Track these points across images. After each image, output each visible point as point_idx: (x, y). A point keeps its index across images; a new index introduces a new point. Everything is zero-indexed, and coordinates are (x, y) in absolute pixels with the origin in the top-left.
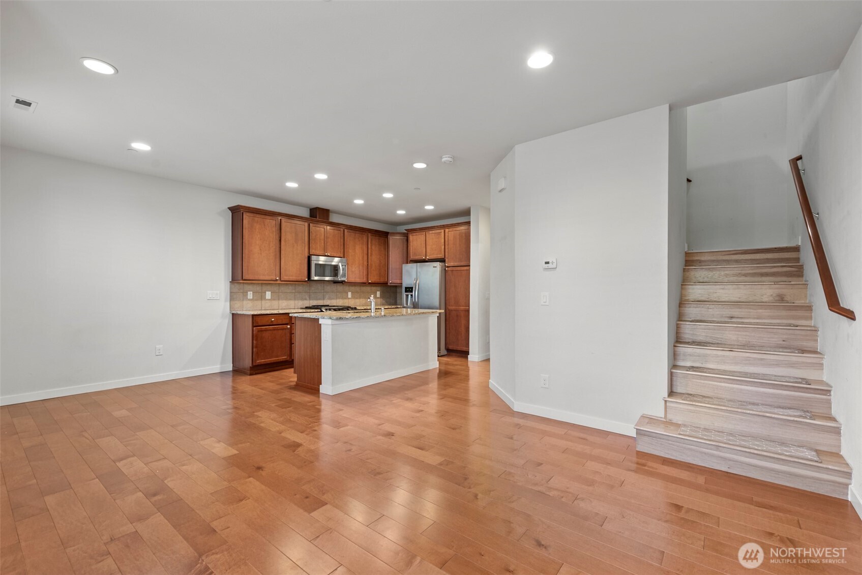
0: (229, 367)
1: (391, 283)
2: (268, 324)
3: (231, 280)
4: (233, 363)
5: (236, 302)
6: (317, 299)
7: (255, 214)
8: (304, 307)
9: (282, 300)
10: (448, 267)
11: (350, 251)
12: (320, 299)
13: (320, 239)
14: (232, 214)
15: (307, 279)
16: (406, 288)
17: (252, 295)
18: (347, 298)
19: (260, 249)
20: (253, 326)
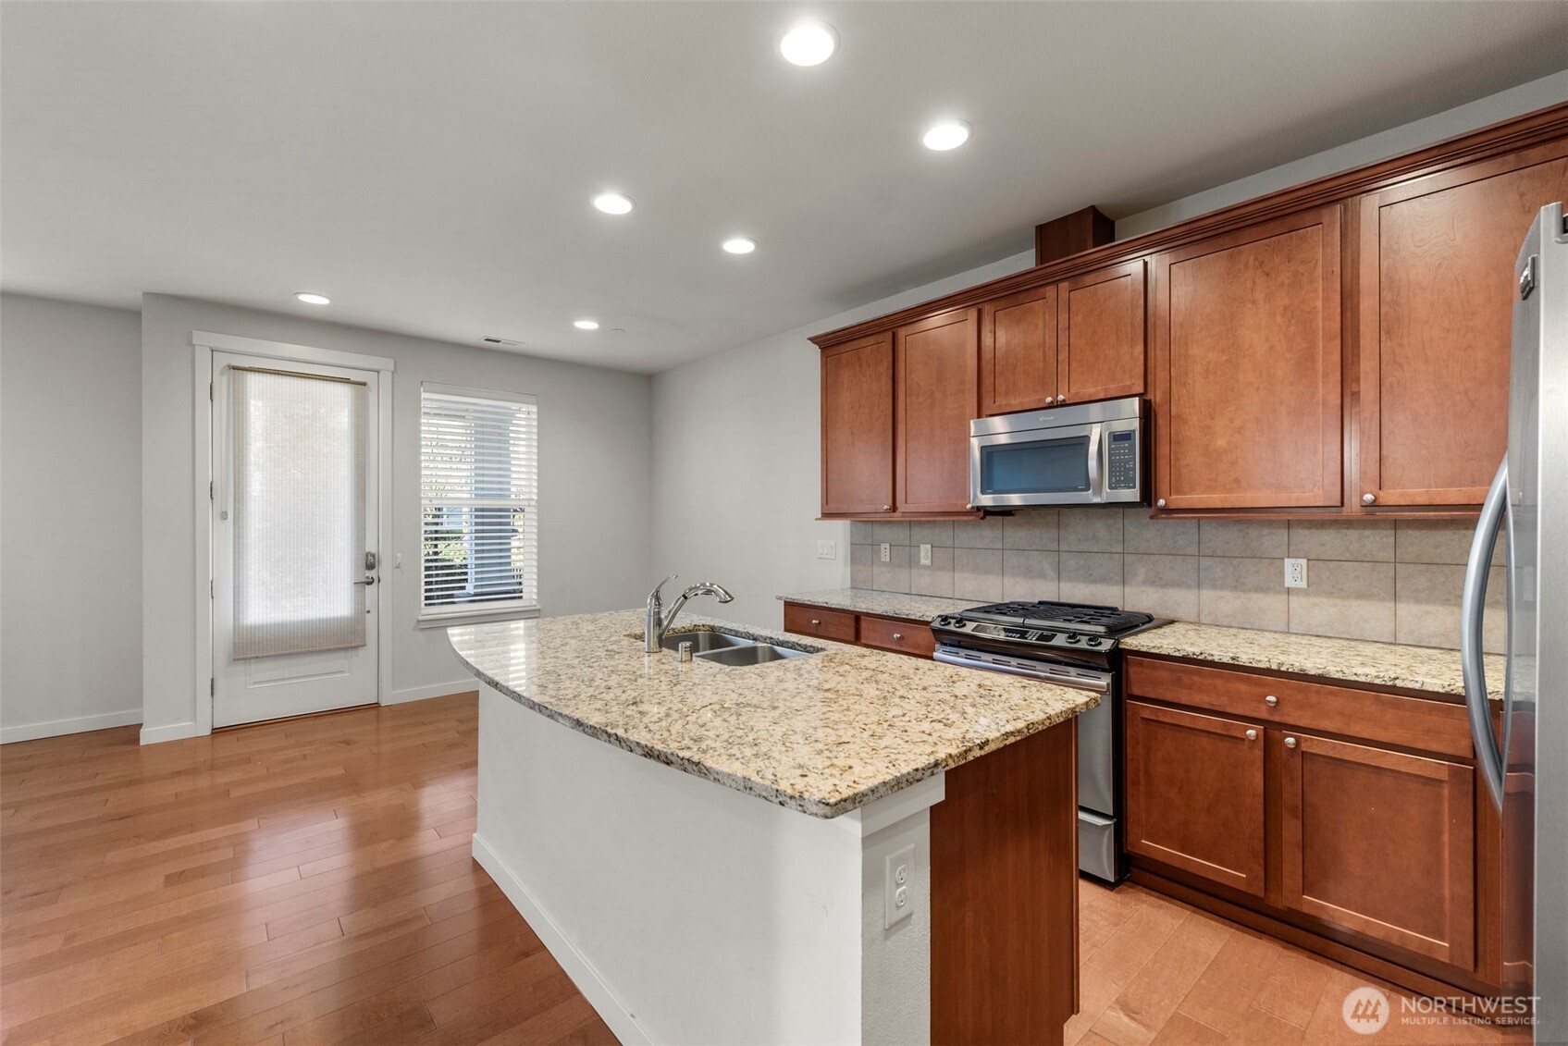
5: (860, 567)
15: (969, 505)
17: (888, 552)
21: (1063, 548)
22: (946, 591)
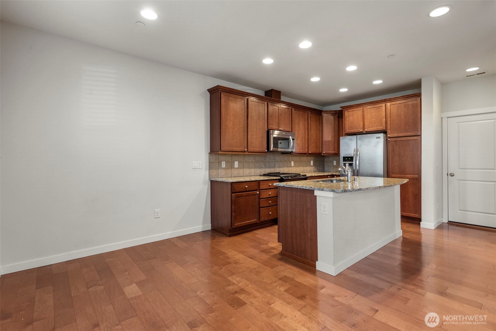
0: (209, 227)
1: (324, 154)
2: (243, 191)
3: (210, 152)
4: (211, 223)
5: (213, 170)
6: (270, 167)
7: (230, 94)
8: (262, 175)
9: (246, 168)
10: (390, 138)
11: (296, 126)
12: (272, 168)
13: (275, 116)
14: (211, 94)
15: (267, 151)
16: (344, 157)
17: (224, 164)
18: (291, 166)
19: (233, 124)
20: (232, 193)
21: (266, 161)
22: (241, 174)
